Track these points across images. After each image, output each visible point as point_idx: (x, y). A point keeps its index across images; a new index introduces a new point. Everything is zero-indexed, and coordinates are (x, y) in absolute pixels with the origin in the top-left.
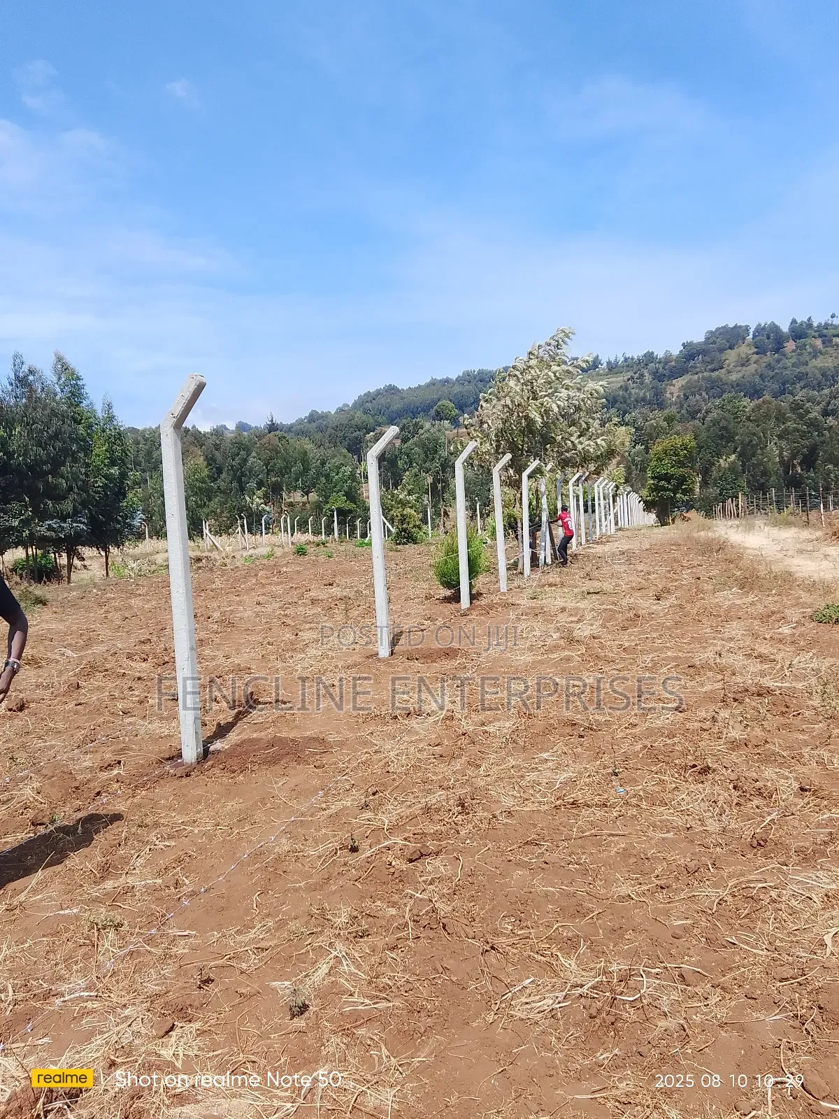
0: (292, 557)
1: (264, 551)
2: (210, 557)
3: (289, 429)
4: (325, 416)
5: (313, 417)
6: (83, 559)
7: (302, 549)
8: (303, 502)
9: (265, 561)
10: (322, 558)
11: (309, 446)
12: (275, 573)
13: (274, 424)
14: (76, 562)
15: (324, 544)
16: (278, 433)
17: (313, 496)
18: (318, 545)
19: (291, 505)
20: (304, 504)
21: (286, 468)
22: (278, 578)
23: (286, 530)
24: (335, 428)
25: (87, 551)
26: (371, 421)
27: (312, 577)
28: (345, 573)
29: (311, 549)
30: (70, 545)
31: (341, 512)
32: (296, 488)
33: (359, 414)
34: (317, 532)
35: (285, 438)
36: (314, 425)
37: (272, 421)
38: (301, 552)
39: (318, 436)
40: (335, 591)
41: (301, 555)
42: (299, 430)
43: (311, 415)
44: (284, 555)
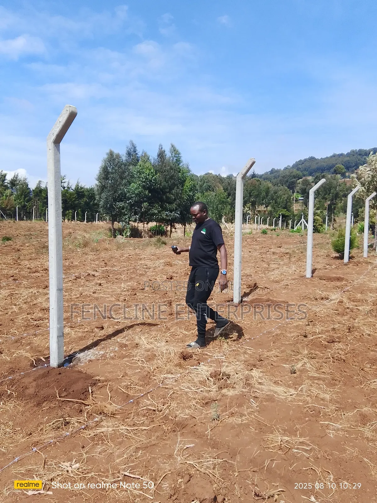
0: (261, 234)
1: (248, 231)
2: (225, 232)
3: (261, 176)
4: (278, 171)
5: (272, 171)
6: (175, 229)
7: (265, 231)
8: (264, 211)
9: (248, 235)
10: (274, 236)
11: (270, 185)
12: (254, 240)
13: (255, 174)
14: (173, 230)
15: (275, 230)
16: (256, 178)
17: (269, 208)
18: (272, 230)
19: (259, 211)
20: (265, 211)
21: (258, 194)
22: (256, 243)
23: (257, 223)
24: (283, 177)
25: (177, 226)
26: (301, 174)
27: (271, 243)
28: (286, 243)
29: (269, 232)
30: (172, 222)
31: (284, 216)
32: (262, 204)
33: (295, 170)
34: (271, 225)
35: (259, 181)
36: (273, 175)
37: (254, 173)
38: (264, 232)
39: (275, 180)
40: (282, 250)
41: (264, 234)
42: (265, 177)
43: (272, 170)
44: (257, 233)
